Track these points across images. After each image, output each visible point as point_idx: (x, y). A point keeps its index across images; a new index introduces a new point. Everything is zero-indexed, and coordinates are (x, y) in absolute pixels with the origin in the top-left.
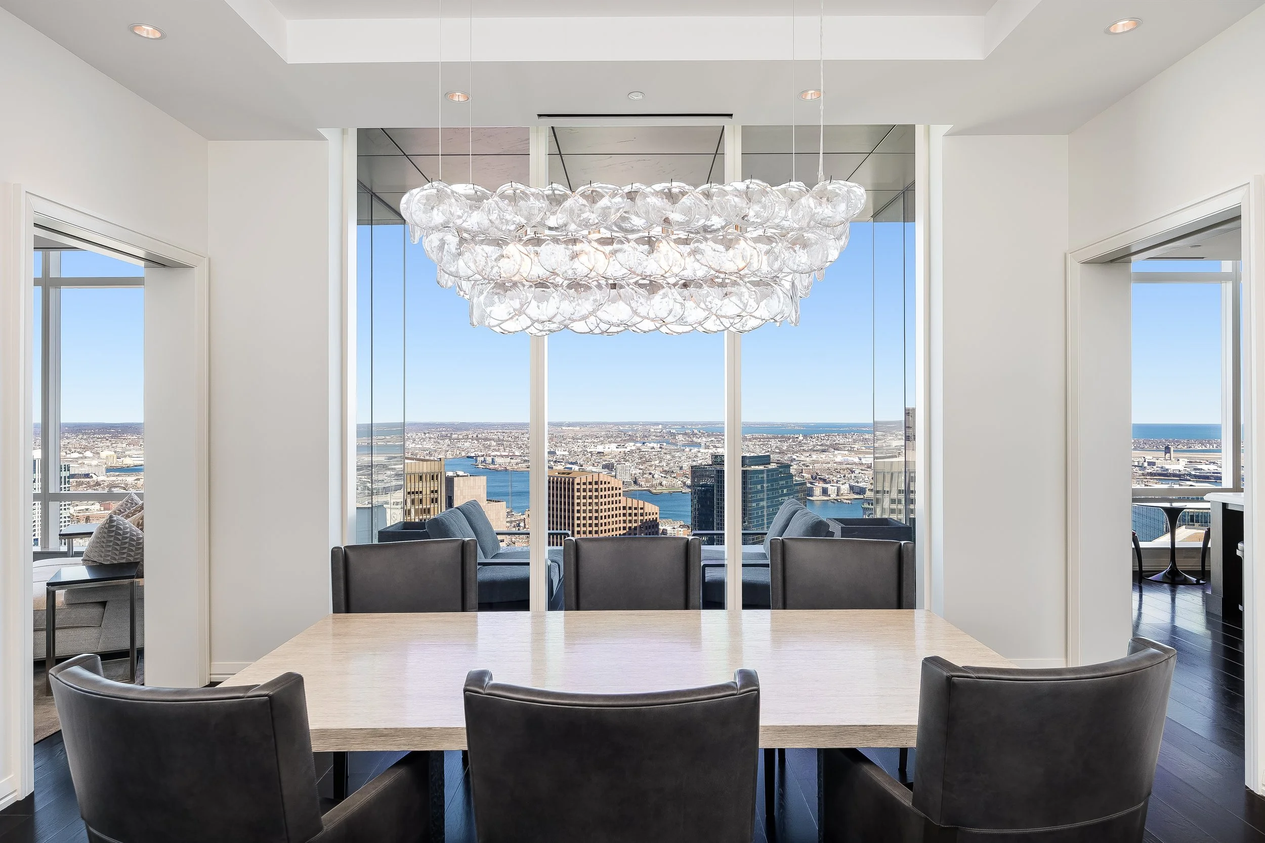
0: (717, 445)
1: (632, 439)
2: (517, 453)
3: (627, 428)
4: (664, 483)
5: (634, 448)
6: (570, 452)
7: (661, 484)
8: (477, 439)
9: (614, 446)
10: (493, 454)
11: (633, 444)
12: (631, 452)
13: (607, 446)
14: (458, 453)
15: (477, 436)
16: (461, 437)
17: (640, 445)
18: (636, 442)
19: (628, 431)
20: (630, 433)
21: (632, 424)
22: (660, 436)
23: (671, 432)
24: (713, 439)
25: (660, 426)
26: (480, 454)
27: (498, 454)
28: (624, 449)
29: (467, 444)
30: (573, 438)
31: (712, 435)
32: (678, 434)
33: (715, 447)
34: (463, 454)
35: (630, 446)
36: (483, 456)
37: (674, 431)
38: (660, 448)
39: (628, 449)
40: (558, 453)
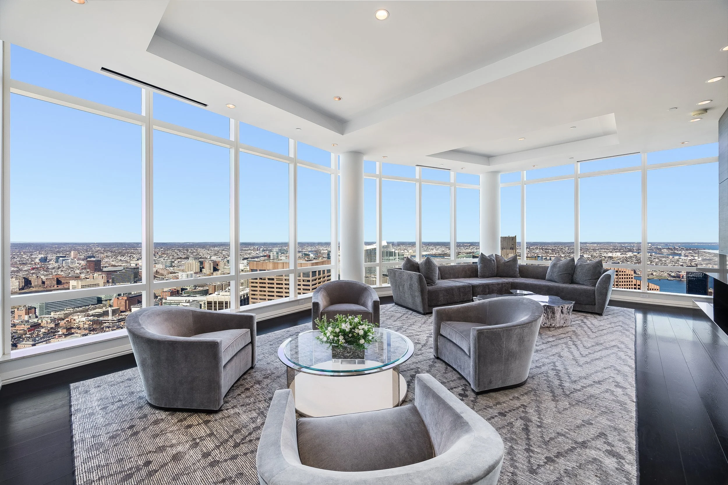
1: (630, 250)
2: (562, 256)
3: (626, 245)
5: (632, 255)
6: (592, 256)
8: (542, 249)
9: (618, 254)
10: (550, 255)
11: (632, 253)
12: (631, 257)
13: (614, 254)
14: (533, 255)
15: (542, 248)
16: (534, 248)
17: (636, 254)
19: (628, 246)
20: (629, 248)
21: (630, 243)
26: (544, 255)
27: (553, 255)
28: (626, 256)
29: (537, 251)
30: (593, 249)
32: (663, 249)
34: (536, 255)
35: (630, 254)
36: (545, 256)
38: (650, 255)
39: (628, 255)
40: (585, 256)
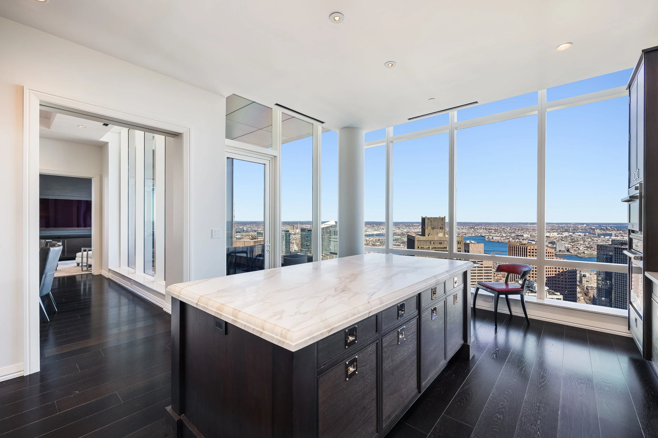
0: (624, 235)
1: (566, 231)
2: (504, 235)
3: (564, 225)
4: (586, 252)
5: (568, 235)
6: (531, 236)
7: (584, 253)
9: (555, 234)
10: (493, 235)
11: (567, 233)
12: (566, 237)
13: (552, 234)
14: (477, 234)
15: (486, 228)
16: (479, 228)
17: (572, 234)
18: (569, 232)
19: (565, 227)
20: (566, 228)
21: (567, 224)
22: (585, 230)
23: (592, 228)
24: (621, 232)
25: (585, 225)
26: (487, 235)
27: (495, 235)
28: (562, 236)
29: (481, 231)
30: (533, 230)
31: (621, 230)
32: (597, 229)
33: (622, 236)
34: (479, 235)
35: (566, 234)
37: (594, 228)
38: (584, 235)
39: (565, 235)
40: (524, 236)
